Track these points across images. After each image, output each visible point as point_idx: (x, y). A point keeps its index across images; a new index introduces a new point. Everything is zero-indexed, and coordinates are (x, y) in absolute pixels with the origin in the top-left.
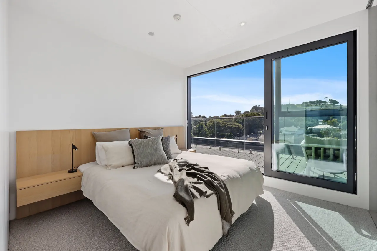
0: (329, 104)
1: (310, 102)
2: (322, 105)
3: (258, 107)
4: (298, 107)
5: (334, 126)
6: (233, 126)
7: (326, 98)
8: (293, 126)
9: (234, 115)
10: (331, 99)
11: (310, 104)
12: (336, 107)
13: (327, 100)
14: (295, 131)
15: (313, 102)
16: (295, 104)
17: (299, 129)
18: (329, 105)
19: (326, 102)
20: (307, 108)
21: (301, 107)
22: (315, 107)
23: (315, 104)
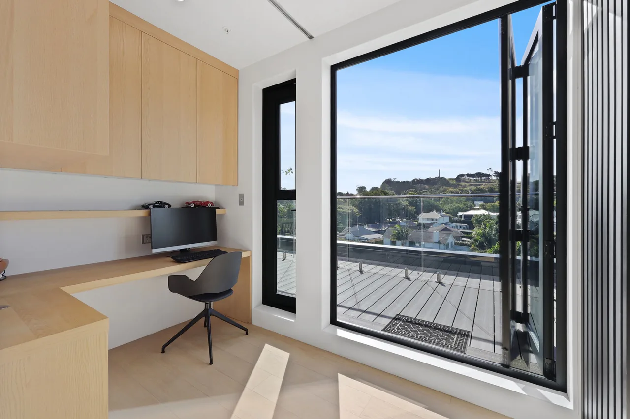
0: (494, 178)
1: (468, 175)
2: (485, 179)
3: (392, 180)
4: (451, 182)
5: (492, 212)
6: (344, 210)
7: (490, 169)
8: (434, 212)
9: (355, 192)
10: (496, 171)
11: (468, 178)
13: (491, 173)
14: (436, 219)
15: (473, 176)
16: (447, 178)
17: (442, 216)
18: (494, 180)
19: (489, 176)
20: (463, 184)
21: (454, 182)
22: (474, 182)
23: (475, 178)
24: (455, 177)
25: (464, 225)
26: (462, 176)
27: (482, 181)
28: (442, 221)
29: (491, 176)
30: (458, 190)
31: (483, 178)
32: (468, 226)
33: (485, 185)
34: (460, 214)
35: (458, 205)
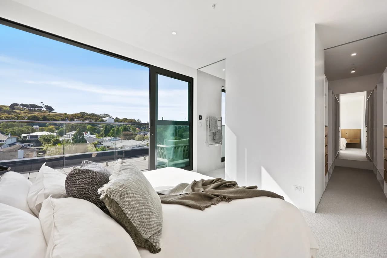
0: (45, 110)
1: (22, 105)
2: (38, 110)
4: (4, 108)
5: (53, 133)
7: (42, 103)
10: (46, 105)
11: (22, 107)
12: (51, 114)
13: (43, 106)
15: (27, 106)
17: (9, 138)
19: (41, 107)
20: (18, 111)
21: (8, 109)
22: (28, 111)
23: (29, 108)
24: (9, 105)
25: (32, 144)
26: (17, 105)
27: (35, 111)
28: (10, 141)
29: (42, 108)
30: (13, 116)
31: (36, 109)
32: (35, 144)
33: (38, 114)
34: (23, 135)
35: (20, 128)
